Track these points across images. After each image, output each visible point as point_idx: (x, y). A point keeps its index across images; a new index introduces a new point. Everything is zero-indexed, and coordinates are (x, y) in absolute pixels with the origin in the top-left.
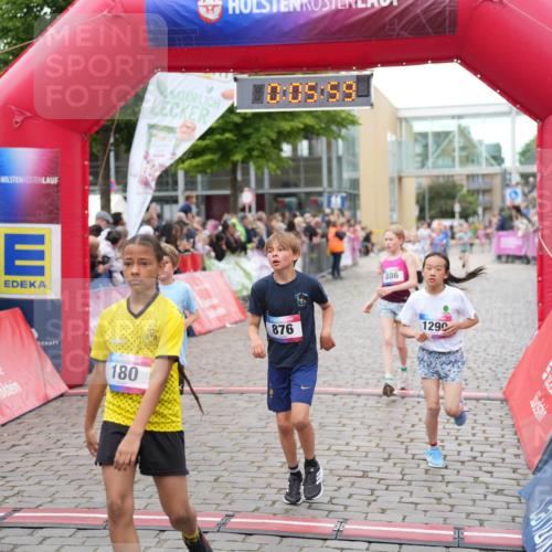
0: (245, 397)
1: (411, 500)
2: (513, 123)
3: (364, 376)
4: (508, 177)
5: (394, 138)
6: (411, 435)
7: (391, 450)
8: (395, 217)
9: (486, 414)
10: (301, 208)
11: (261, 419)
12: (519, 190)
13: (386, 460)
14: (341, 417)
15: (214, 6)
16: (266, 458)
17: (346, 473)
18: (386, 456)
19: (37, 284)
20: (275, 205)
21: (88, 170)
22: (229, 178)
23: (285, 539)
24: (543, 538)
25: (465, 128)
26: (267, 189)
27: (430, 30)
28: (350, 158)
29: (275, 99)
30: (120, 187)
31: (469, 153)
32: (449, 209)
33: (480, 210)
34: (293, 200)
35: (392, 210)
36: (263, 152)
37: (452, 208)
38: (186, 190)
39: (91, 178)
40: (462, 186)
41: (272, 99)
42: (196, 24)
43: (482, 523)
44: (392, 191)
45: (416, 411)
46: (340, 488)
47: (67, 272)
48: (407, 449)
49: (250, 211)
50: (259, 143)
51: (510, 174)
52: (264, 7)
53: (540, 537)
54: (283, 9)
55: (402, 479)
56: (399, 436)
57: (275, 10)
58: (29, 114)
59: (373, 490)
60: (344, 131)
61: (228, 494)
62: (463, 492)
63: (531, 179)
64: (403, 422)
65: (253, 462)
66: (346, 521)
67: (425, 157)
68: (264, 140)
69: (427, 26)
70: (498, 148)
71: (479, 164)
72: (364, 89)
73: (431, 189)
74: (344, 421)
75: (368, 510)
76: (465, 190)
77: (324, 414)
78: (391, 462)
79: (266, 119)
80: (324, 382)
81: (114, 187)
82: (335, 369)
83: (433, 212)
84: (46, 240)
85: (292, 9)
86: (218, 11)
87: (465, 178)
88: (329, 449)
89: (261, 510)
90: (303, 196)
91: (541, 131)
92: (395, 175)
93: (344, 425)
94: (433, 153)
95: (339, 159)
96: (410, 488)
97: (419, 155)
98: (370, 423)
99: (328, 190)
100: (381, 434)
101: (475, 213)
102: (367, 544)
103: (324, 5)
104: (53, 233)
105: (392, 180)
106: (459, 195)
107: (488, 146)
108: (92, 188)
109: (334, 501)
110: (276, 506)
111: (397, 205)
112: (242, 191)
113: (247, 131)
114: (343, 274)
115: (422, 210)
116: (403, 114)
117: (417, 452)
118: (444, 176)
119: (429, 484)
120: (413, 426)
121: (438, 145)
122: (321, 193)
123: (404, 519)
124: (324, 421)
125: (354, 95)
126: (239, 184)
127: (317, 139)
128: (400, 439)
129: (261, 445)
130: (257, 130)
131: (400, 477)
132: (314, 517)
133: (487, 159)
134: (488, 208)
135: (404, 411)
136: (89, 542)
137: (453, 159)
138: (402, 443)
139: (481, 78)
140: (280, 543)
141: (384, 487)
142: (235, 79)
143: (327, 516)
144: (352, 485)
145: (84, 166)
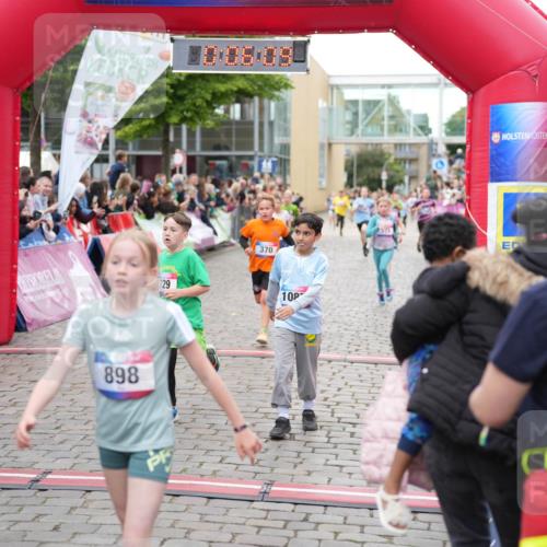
1: (336, 462)
2: (441, 95)
4: (434, 147)
5: (325, 105)
6: (337, 399)
8: (324, 184)
10: (232, 171)
11: (188, 381)
12: (445, 161)
14: (269, 379)
16: (194, 420)
20: (206, 167)
21: (19, 126)
22: (160, 139)
23: (212, 501)
25: (395, 98)
26: (198, 151)
28: (282, 123)
29: (211, 61)
30: (50, 144)
31: (398, 122)
32: (376, 177)
33: (406, 179)
34: (224, 163)
35: (321, 176)
36: (197, 113)
37: (380, 176)
38: (117, 149)
39: (21, 134)
40: (390, 155)
41: (208, 61)
44: (322, 156)
45: (341, 374)
46: (267, 450)
48: (333, 413)
49: (181, 172)
50: (194, 105)
51: (437, 144)
55: (328, 442)
56: (326, 399)
59: (299, 453)
60: (276, 93)
63: (460, 151)
64: (329, 385)
65: (180, 423)
66: (271, 484)
67: (354, 124)
68: (199, 102)
70: (425, 118)
71: (407, 133)
72: (299, 55)
73: (360, 156)
75: (295, 472)
76: (391, 160)
77: (252, 377)
79: (200, 80)
80: (253, 345)
81: (44, 144)
83: (361, 179)
87: (392, 146)
88: (256, 411)
89: (189, 472)
90: (234, 159)
91: (471, 103)
92: (326, 142)
94: (365, 118)
95: (271, 124)
96: (335, 451)
97: (348, 122)
99: (259, 154)
101: (401, 182)
102: (292, 506)
105: (322, 146)
106: (384, 167)
107: (416, 116)
108: (22, 144)
109: (261, 463)
110: (203, 467)
111: (326, 171)
112: (174, 153)
113: (180, 93)
115: (350, 177)
116: (334, 81)
117: (343, 415)
118: (372, 144)
119: (355, 447)
120: (339, 389)
121: (367, 113)
122: (251, 158)
123: (329, 481)
124: (251, 383)
125: (290, 61)
126: (171, 145)
127: (249, 103)
128: (327, 403)
129: (189, 406)
130: (192, 91)
131: (326, 440)
132: (241, 479)
133: (415, 129)
134: (413, 178)
135: (330, 374)
136: (14, 502)
137: (382, 129)
138: (329, 406)
139: (416, 49)
140: (206, 505)
141: (311, 450)
142: (172, 40)
143: (254, 478)
144: (280, 447)
145: (14, 122)
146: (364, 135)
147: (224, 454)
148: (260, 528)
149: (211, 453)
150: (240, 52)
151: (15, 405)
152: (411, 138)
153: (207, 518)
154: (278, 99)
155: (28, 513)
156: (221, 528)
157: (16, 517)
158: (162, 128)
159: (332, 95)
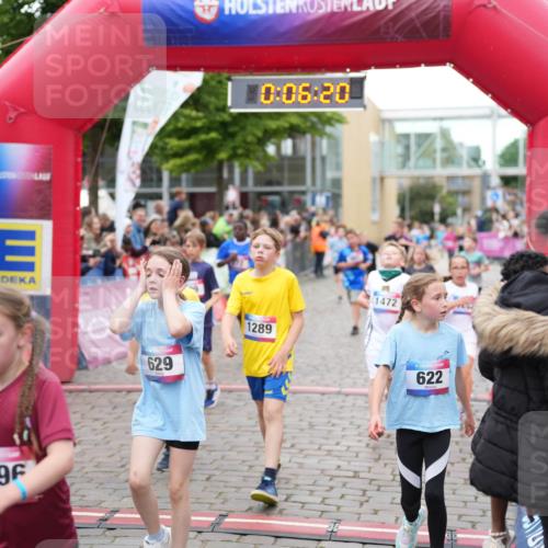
0: (234, 395)
2: (494, 126)
3: (352, 375)
4: (487, 179)
5: (377, 138)
7: (381, 451)
10: (285, 208)
11: (250, 419)
12: (500, 192)
13: (377, 460)
14: (330, 416)
15: (210, 7)
16: (257, 458)
17: (338, 473)
18: (376, 456)
19: (27, 280)
20: (258, 203)
21: (81, 167)
22: (215, 175)
23: (280, 540)
24: (537, 541)
25: (446, 130)
26: (251, 187)
27: (424, 35)
28: (334, 158)
29: (268, 99)
30: (105, 183)
31: (450, 155)
32: (429, 210)
33: (459, 211)
34: (276, 199)
35: (374, 210)
36: (247, 150)
37: (432, 208)
38: (171, 186)
40: (442, 187)
41: (265, 99)
42: (192, 24)
43: (474, 525)
44: (374, 190)
46: (332, 488)
47: (57, 270)
50: (245, 142)
51: (490, 176)
52: (260, 8)
53: (533, 540)
54: (279, 11)
55: (394, 480)
57: (271, 11)
58: (22, 110)
59: (365, 491)
60: (328, 129)
61: (220, 493)
62: (454, 493)
65: (244, 461)
66: (339, 521)
67: (406, 157)
68: (250, 138)
69: (422, 30)
70: (477, 150)
71: (460, 164)
72: (357, 91)
73: (412, 189)
74: (334, 421)
75: (361, 510)
76: (444, 192)
77: (313, 414)
78: (381, 462)
80: (313, 381)
81: (101, 183)
82: (322, 368)
83: (413, 213)
84: (37, 236)
85: (287, 11)
86: (214, 11)
87: (445, 179)
88: (319, 449)
90: (286, 195)
91: (531, 136)
92: (377, 175)
93: (333, 425)
94: (416, 152)
95: (323, 159)
97: (402, 156)
98: (359, 422)
99: (312, 189)
101: (454, 214)
102: (361, 546)
103: (320, 7)
104: (44, 229)
105: (374, 180)
106: (437, 200)
107: (471, 148)
108: (82, 183)
111: (378, 205)
113: (232, 129)
115: (403, 210)
116: (386, 115)
118: (424, 178)
121: (419, 145)
122: (303, 193)
123: (397, 520)
124: (313, 420)
125: (347, 97)
126: (225, 182)
127: (301, 138)
128: (389, 440)
129: (252, 444)
130: (243, 128)
131: (391, 477)
132: (307, 517)
133: (467, 162)
134: (466, 210)
136: (84, 541)
137: (434, 161)
138: (391, 443)
140: (274, 544)
141: (376, 488)
142: (229, 79)
143: (320, 516)
144: (344, 485)
145: (77, 163)
146: (416, 167)
147: (289, 492)
152: (464, 170)
154: (330, 136)
158: (215, 163)
159: (383, 129)
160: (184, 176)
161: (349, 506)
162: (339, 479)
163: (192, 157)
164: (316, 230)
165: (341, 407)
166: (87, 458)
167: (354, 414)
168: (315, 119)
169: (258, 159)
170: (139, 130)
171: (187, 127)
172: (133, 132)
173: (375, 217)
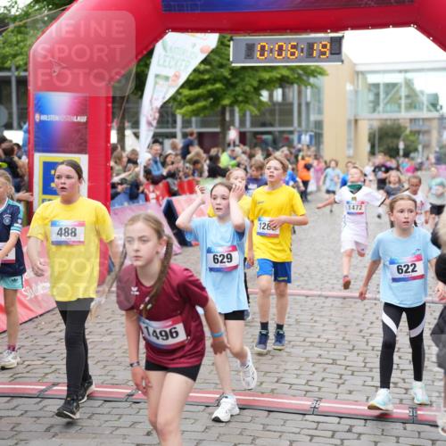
1: (372, 384)
3: (331, 282)
5: (352, 88)
6: (370, 331)
7: (355, 343)
9: (431, 314)
10: (276, 145)
13: (351, 350)
14: (313, 315)
17: (318, 360)
18: (351, 348)
20: (255, 141)
21: (111, 110)
22: (219, 118)
23: (272, 414)
25: (410, 80)
26: (248, 128)
28: (317, 104)
29: (263, 55)
31: (413, 100)
32: (395, 147)
33: (420, 148)
34: (269, 137)
35: (349, 146)
36: (246, 97)
37: (397, 145)
38: (183, 127)
40: (406, 128)
41: (261, 55)
43: (431, 404)
44: (349, 131)
45: (373, 311)
46: (314, 372)
48: (367, 342)
50: (244, 91)
55: (365, 367)
56: (361, 331)
59: (341, 375)
60: (312, 80)
64: (363, 320)
66: (320, 399)
67: (376, 103)
68: (248, 88)
70: (436, 97)
71: (421, 109)
72: (336, 48)
73: (381, 129)
74: (318, 319)
75: (338, 391)
76: (408, 132)
77: (299, 312)
78: (355, 353)
79: (249, 70)
80: (298, 286)
81: (127, 124)
82: (306, 275)
83: (381, 149)
87: (408, 121)
88: (304, 340)
90: (277, 134)
92: (352, 118)
93: (316, 322)
94: (384, 99)
95: (308, 104)
96: (371, 374)
97: (371, 102)
98: (336, 319)
99: (298, 129)
100: (346, 330)
101: (416, 150)
102: (338, 419)
105: (349, 122)
106: (402, 138)
107: (429, 95)
109: (310, 383)
110: (264, 386)
111: (353, 142)
112: (229, 129)
113: (233, 81)
114: (309, 198)
115: (373, 147)
116: (359, 68)
117: (376, 344)
118: (391, 120)
120: (372, 323)
121: (387, 93)
122: (291, 132)
123: (367, 399)
124: (299, 317)
125: (328, 53)
126: (228, 124)
127: (289, 88)
128: (362, 334)
130: (242, 80)
131: (363, 365)
132: (294, 396)
133: (427, 107)
134: (426, 146)
135: (364, 310)
136: (114, 411)
137: (400, 106)
138: (364, 337)
139: (433, 41)
140: (267, 417)
141: (350, 373)
142: (231, 39)
143: (305, 395)
144: (325, 370)
145: (107, 108)
146: (384, 112)
147: (278, 375)
148: (312, 437)
149: (268, 374)
150: (287, 48)
151: (110, 334)
152: (425, 114)
153: (268, 428)
154: (312, 86)
155: (126, 421)
156: (280, 436)
157: (117, 424)
158: (219, 108)
159: (358, 79)
160: (194, 119)
161: (329, 387)
162: (321, 365)
163: (201, 104)
164: (301, 163)
165: (322, 307)
166: (116, 346)
167: (333, 312)
168: (301, 72)
169: (254, 105)
170: (161, 82)
171: (197, 79)
172: (156, 83)
173: (351, 152)
